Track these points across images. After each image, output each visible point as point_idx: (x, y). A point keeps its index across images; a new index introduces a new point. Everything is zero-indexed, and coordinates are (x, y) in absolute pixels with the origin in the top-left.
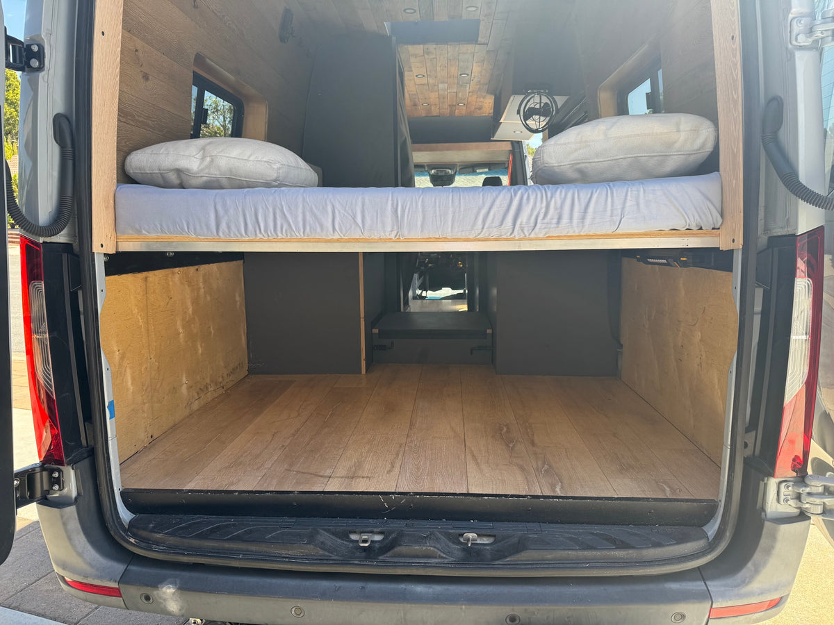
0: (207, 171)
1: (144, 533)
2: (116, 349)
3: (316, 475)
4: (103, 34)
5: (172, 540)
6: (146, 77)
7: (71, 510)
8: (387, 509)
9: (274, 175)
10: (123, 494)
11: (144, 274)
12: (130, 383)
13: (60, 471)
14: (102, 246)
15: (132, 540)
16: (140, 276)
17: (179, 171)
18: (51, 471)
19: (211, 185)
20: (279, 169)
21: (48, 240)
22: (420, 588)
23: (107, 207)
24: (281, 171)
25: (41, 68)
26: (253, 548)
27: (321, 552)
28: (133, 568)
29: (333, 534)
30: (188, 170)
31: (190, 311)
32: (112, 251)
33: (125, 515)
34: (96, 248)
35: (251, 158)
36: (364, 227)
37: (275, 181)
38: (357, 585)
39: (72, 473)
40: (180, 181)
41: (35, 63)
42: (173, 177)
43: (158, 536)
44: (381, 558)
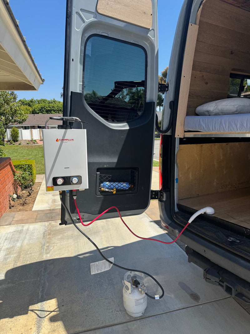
0: (215, 110)
1: (177, 215)
2: (186, 165)
3: (232, 217)
4: (184, 77)
5: (182, 219)
6: (207, 83)
7: (163, 203)
8: (245, 234)
9: (235, 109)
10: (177, 205)
11: (201, 145)
12: (191, 176)
13: (163, 193)
14: (178, 136)
15: (175, 216)
16: (199, 145)
17: (208, 111)
18: (161, 193)
19: (217, 114)
20: (238, 107)
21: (165, 134)
22: (242, 261)
23: (181, 125)
24: (238, 108)
25: (168, 90)
26: (199, 228)
27: (216, 237)
28: (173, 223)
29: (224, 234)
30: (210, 110)
31: (222, 158)
32: (182, 137)
33: (176, 210)
34: (176, 136)
35: (229, 105)
36: (247, 128)
37: (236, 111)
38: (223, 251)
39: (165, 194)
40: (208, 114)
41: (167, 89)
42: (207, 113)
43: (179, 217)
44: (233, 246)
